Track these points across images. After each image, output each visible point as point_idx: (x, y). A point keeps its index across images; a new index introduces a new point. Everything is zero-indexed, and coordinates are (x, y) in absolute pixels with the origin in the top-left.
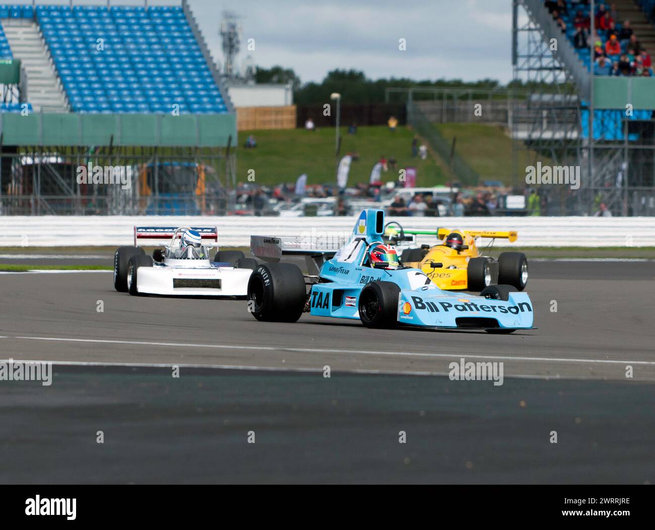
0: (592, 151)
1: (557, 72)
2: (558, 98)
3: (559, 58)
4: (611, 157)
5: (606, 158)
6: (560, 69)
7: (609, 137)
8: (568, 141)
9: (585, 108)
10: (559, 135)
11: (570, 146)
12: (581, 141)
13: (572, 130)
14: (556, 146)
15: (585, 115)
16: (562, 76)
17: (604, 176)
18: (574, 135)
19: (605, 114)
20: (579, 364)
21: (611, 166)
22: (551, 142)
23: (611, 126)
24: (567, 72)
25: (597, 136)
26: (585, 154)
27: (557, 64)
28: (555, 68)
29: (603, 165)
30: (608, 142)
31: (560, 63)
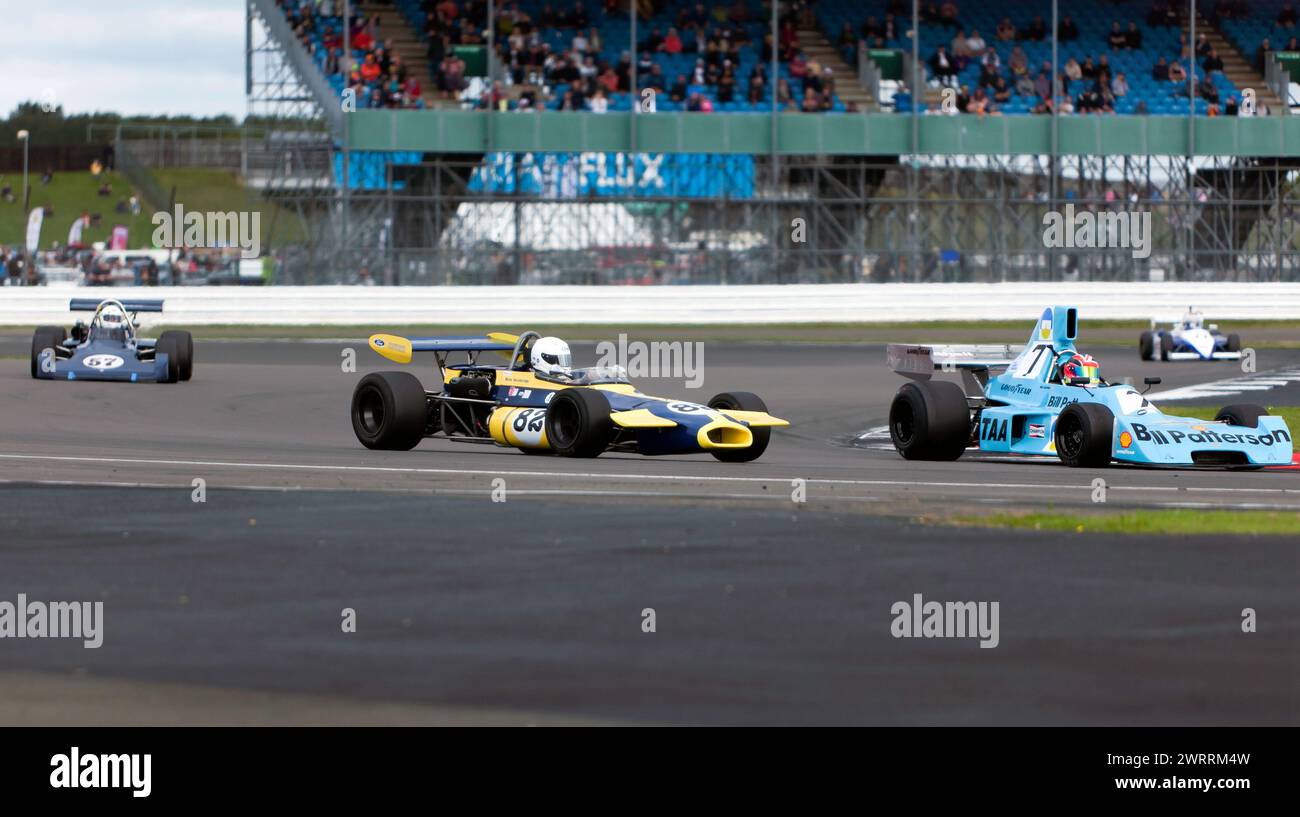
0: (347, 203)
1: (303, 104)
2: (305, 136)
3: (305, 86)
4: (370, 212)
5: (365, 211)
6: (306, 99)
7: (368, 185)
8: (316, 191)
9: (337, 149)
10: (306, 183)
11: (319, 197)
12: (334, 191)
13: (322, 176)
14: (302, 197)
15: (339, 158)
16: (308, 109)
17: (362, 235)
18: (324, 183)
19: (364, 157)
21: (371, 222)
22: (296, 192)
23: (372, 172)
24: (316, 103)
25: (353, 185)
26: (340, 207)
27: (302, 93)
28: (298, 99)
29: (363, 220)
30: (367, 192)
31: (307, 90)
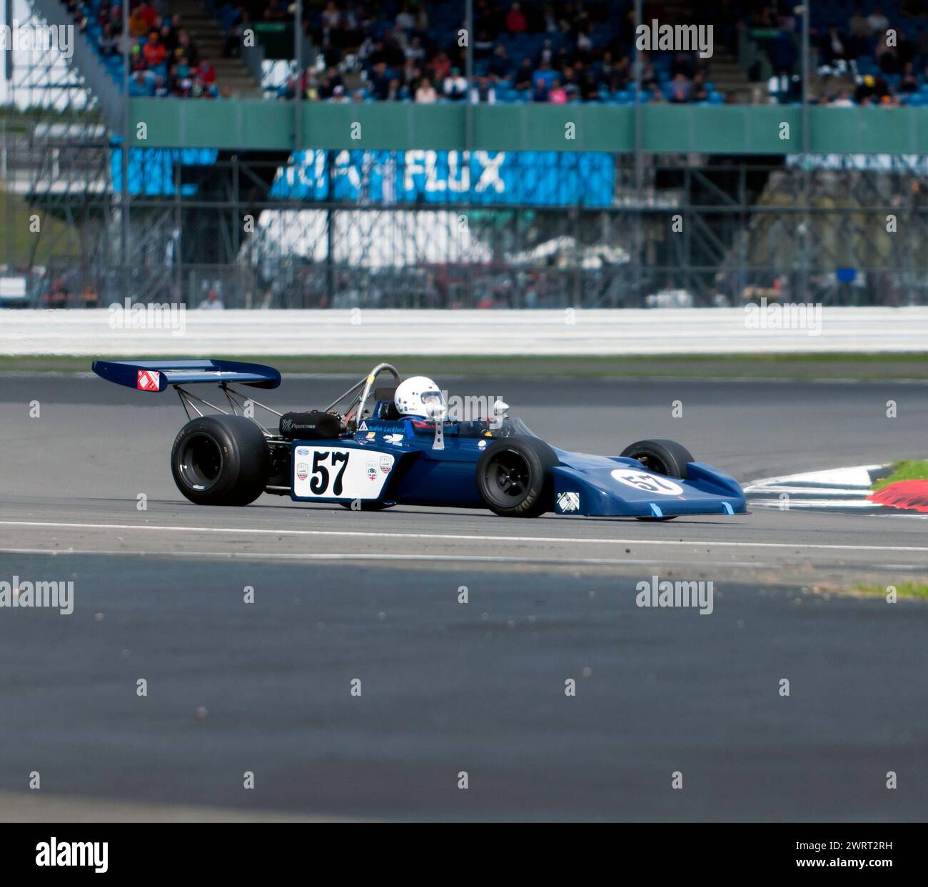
0: (127, 211)
1: (73, 91)
2: (75, 130)
3: (76, 70)
4: (155, 219)
5: (148, 221)
6: (77, 86)
7: (152, 189)
8: (89, 196)
9: (114, 146)
10: (77, 187)
11: (94, 203)
12: (110, 197)
13: (97, 179)
14: (74, 204)
15: (117, 157)
16: (79, 98)
17: (144, 249)
18: (99, 187)
19: (148, 154)
20: (104, 531)
21: (156, 233)
22: (65, 197)
23: (156, 172)
24: (90, 90)
25: (134, 188)
26: (118, 215)
27: (73, 79)
28: (67, 87)
29: (144, 233)
30: (151, 198)
31: (78, 76)
